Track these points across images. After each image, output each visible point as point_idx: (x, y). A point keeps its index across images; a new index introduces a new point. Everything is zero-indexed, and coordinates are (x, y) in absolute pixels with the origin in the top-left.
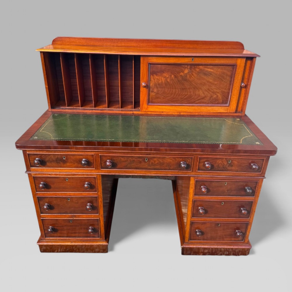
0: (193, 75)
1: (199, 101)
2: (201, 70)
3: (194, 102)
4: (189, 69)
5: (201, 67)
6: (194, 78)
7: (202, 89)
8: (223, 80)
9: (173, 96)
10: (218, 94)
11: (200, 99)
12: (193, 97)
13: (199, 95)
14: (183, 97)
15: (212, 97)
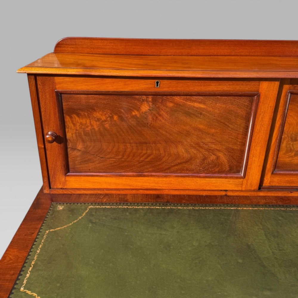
0: (160, 115)
1: (180, 167)
2: (177, 104)
3: (169, 169)
4: (151, 104)
5: (177, 99)
6: (163, 121)
7: (182, 144)
8: (228, 126)
9: (120, 157)
10: (221, 155)
11: (179, 164)
12: (164, 159)
13: (178, 156)
14: (142, 159)
15: (205, 159)
